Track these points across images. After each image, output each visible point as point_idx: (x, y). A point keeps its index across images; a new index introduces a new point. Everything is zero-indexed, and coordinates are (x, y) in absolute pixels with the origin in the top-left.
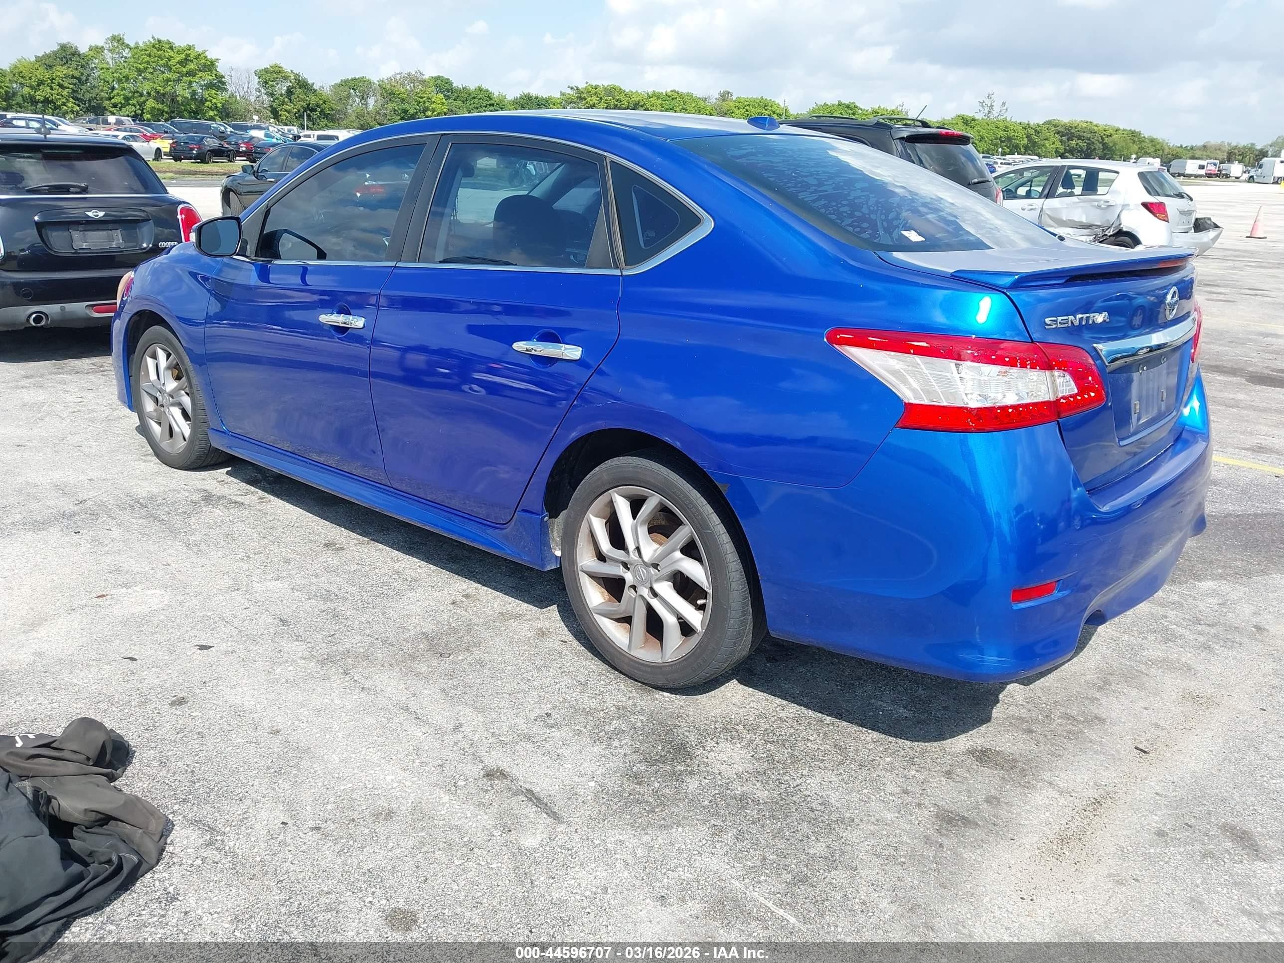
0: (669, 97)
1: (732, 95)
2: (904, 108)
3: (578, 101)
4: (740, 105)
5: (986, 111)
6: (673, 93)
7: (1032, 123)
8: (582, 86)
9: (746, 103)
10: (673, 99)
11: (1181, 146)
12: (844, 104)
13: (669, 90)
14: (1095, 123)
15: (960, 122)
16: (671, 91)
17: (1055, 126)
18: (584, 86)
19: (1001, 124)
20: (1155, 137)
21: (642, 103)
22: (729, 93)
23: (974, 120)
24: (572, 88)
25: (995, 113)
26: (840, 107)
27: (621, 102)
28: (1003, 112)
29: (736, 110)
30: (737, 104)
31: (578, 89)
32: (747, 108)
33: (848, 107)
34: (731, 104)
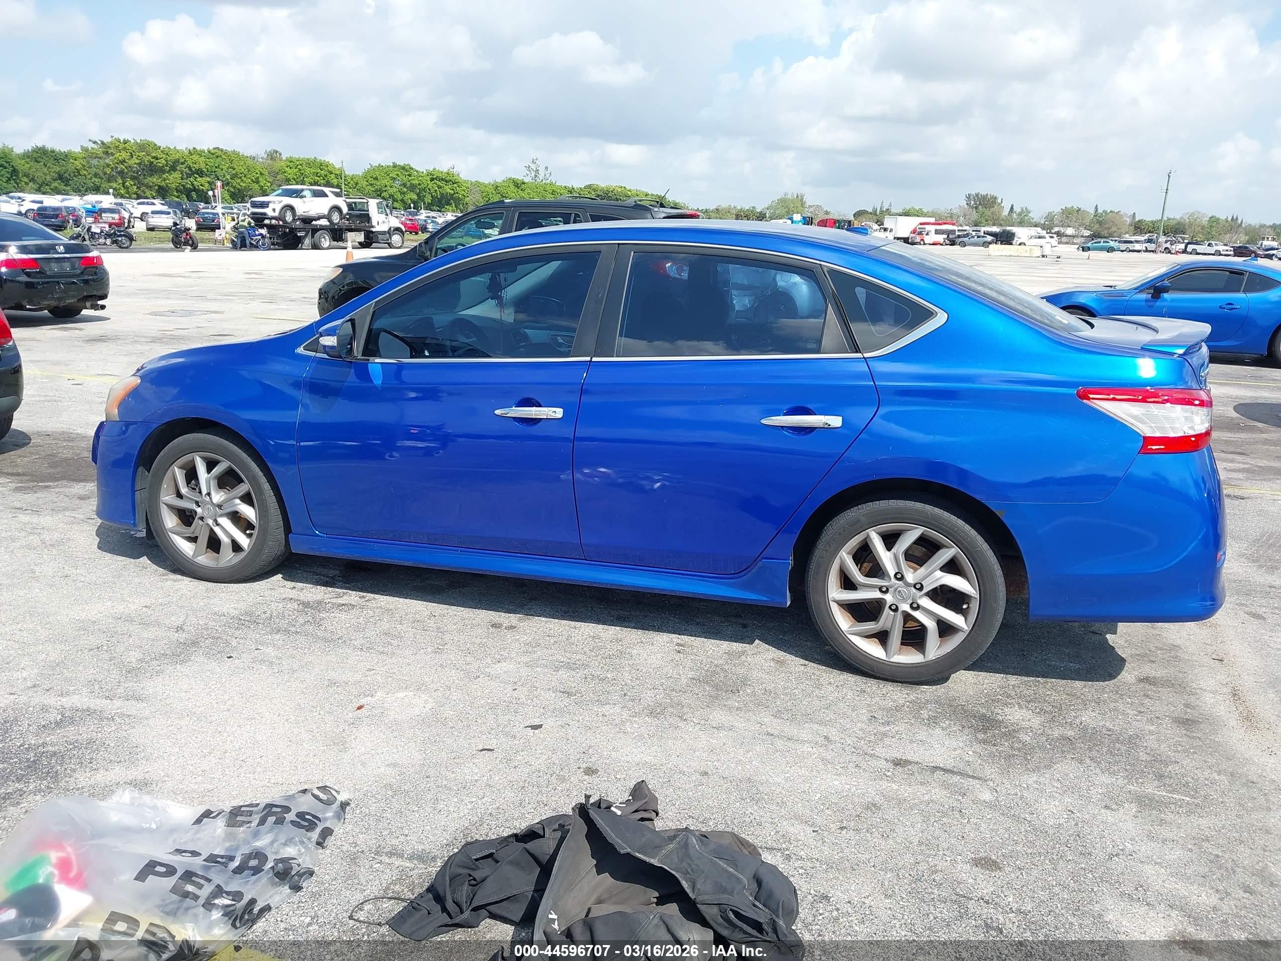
0: (213, 154)
1: (280, 154)
2: (455, 170)
3: (105, 156)
4: (291, 164)
5: (533, 175)
6: (216, 151)
7: (575, 187)
8: (107, 140)
9: (298, 163)
10: (217, 157)
11: (698, 209)
12: (400, 165)
13: (211, 148)
14: (628, 188)
15: (511, 185)
16: (214, 149)
17: (595, 190)
18: (109, 140)
19: (548, 188)
20: (677, 201)
21: (182, 160)
22: (277, 152)
23: (524, 183)
24: (95, 142)
25: (541, 176)
26: (395, 169)
27: (157, 159)
28: (547, 176)
29: (288, 169)
30: (289, 164)
31: (103, 143)
32: (299, 167)
33: (403, 168)
34: (283, 164)
